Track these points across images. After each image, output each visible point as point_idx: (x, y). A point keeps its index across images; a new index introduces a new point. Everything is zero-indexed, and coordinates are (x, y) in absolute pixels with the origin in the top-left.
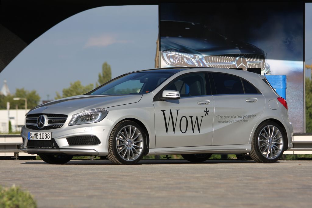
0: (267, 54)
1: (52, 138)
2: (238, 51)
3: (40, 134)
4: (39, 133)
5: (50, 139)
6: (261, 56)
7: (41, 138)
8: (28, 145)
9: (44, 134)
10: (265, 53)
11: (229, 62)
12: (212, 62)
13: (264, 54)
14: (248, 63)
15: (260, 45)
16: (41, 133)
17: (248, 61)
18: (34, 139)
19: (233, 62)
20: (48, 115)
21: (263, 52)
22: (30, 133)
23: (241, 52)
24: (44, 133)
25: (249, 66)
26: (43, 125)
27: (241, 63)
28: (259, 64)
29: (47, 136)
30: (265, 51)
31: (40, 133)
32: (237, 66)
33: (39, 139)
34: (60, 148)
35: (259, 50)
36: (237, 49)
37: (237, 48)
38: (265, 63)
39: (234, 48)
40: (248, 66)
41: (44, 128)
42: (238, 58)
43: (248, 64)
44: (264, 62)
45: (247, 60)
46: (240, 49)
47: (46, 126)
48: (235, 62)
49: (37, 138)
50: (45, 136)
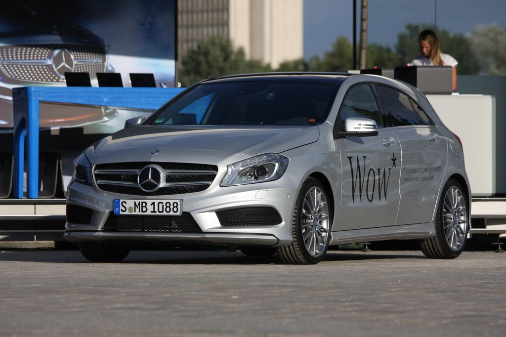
0: (109, 46)
1: (184, 211)
2: (56, 39)
3: (153, 203)
4: (149, 202)
5: (179, 213)
6: (100, 49)
7: (154, 212)
8: (106, 225)
9: (164, 204)
10: (106, 44)
11: (41, 59)
12: (8, 59)
13: (104, 46)
14: (75, 62)
15: (97, 29)
16: (156, 202)
17: (75, 59)
18: (133, 213)
19: (48, 60)
20: (165, 166)
21: (103, 42)
22: (121, 201)
23: (63, 40)
24: (165, 202)
25: (77, 67)
26: (156, 186)
27: (62, 61)
28: (96, 65)
29: (172, 207)
30: (106, 41)
31: (154, 201)
32: (54, 67)
33: (148, 213)
34: (203, 231)
35: (96, 38)
36: (55, 34)
37: (55, 32)
38: (105, 64)
39: (49, 32)
40: (75, 68)
41: (158, 190)
42: (56, 52)
43: (75, 65)
44: (104, 60)
45: (72, 57)
46: (60, 35)
47: (163, 188)
48: (52, 60)
49: (143, 212)
50: (165, 207)
